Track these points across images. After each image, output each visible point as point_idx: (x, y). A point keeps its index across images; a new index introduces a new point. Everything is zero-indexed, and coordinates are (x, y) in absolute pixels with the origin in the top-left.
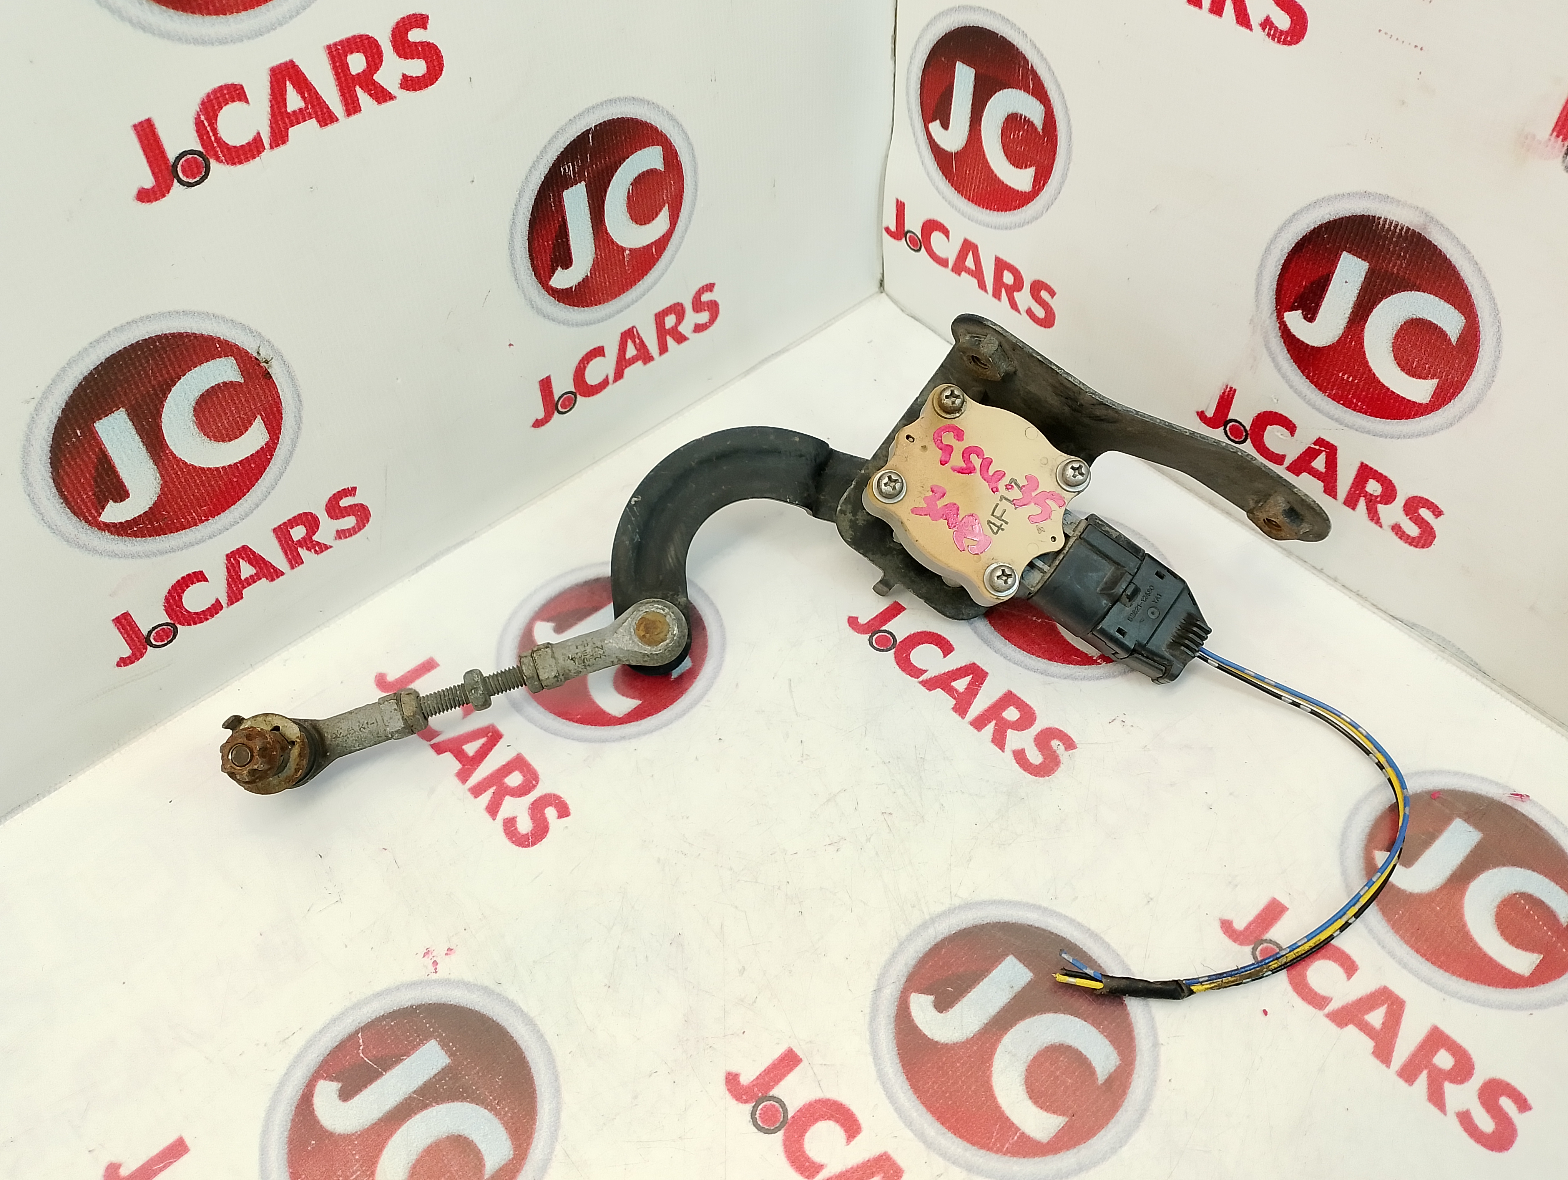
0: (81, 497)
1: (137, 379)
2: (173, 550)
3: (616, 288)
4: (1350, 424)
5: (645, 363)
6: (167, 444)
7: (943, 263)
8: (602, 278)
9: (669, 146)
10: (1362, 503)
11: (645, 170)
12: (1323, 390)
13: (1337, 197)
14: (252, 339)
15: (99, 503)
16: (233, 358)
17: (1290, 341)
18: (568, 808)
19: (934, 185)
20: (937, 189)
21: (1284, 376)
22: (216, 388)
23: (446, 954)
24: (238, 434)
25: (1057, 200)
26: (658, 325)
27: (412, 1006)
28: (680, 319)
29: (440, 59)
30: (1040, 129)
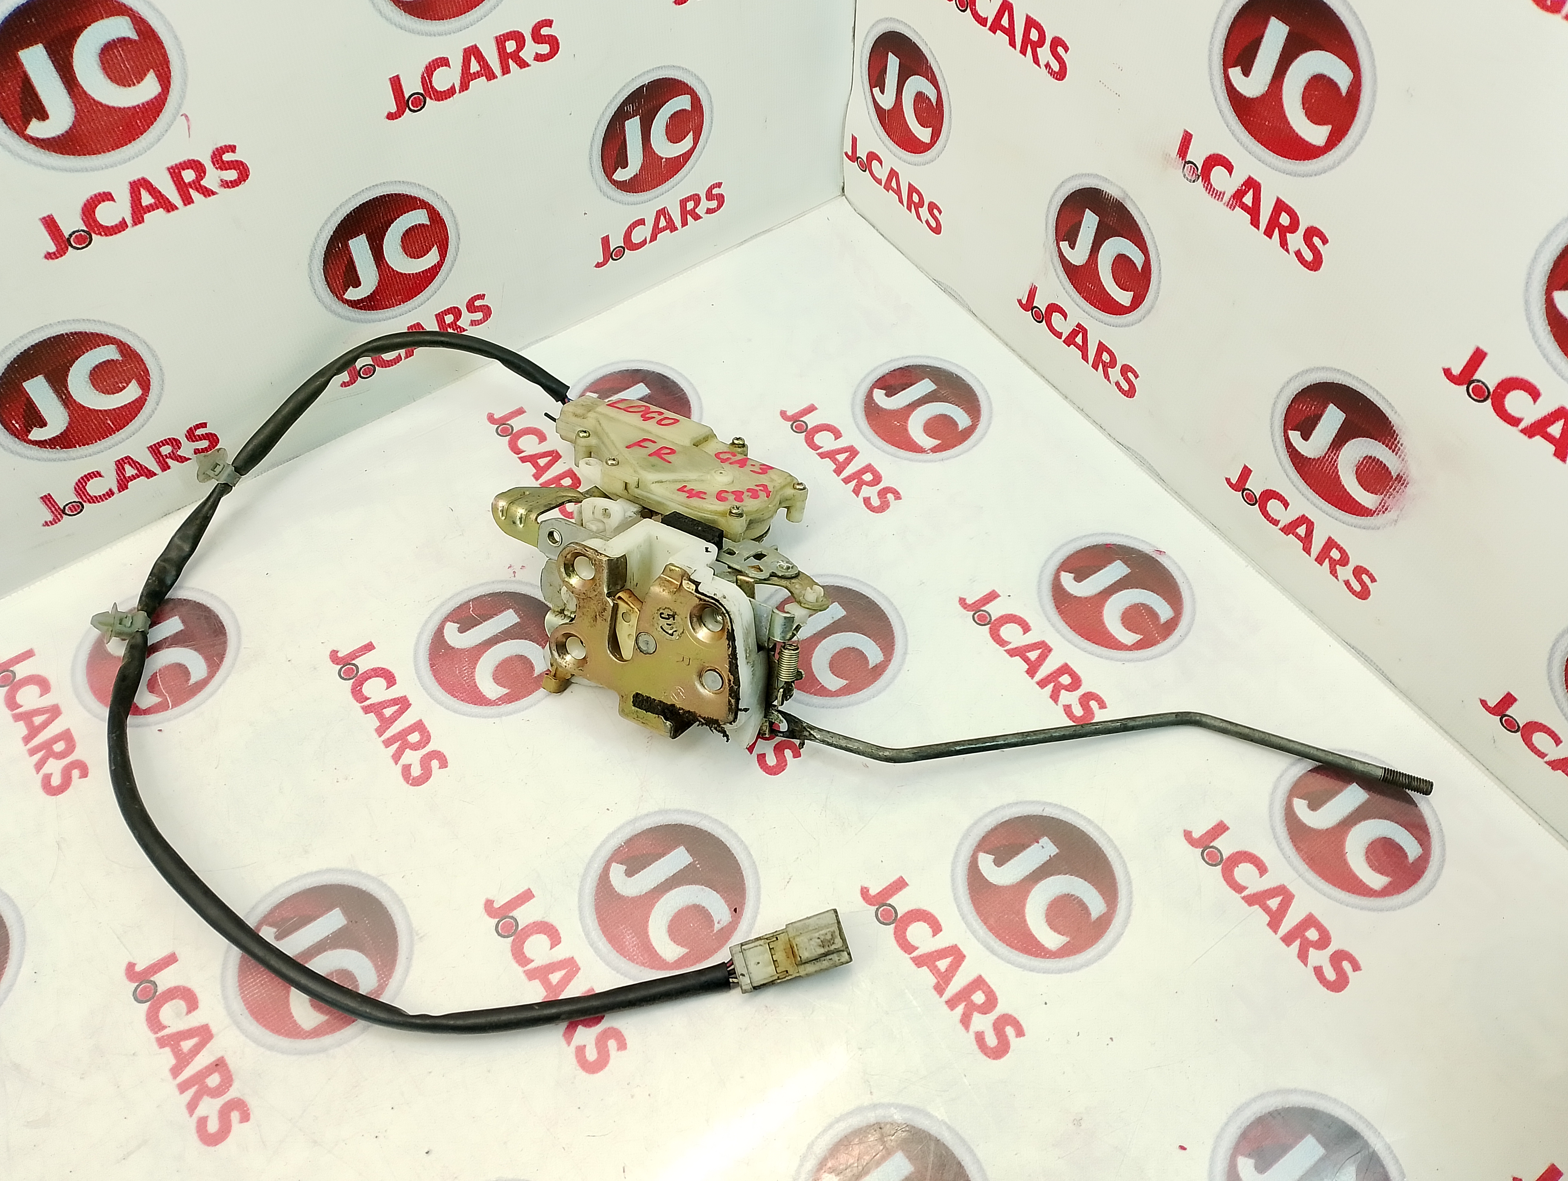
0: (336, 282)
1: (374, 218)
2: (379, 320)
3: (656, 182)
4: (1093, 315)
5: (671, 232)
6: (384, 257)
7: (879, 182)
8: (647, 175)
9: (695, 95)
10: (1101, 367)
11: (678, 109)
12: (1080, 292)
13: (1082, 175)
14: (437, 200)
15: (345, 286)
16: (426, 210)
17: (1063, 260)
19: (874, 129)
20: (876, 132)
21: (1060, 282)
22: (415, 227)
23: (520, 569)
24: (423, 255)
25: (945, 151)
26: (682, 208)
27: (500, 592)
28: (697, 204)
29: (558, 44)
30: (934, 104)
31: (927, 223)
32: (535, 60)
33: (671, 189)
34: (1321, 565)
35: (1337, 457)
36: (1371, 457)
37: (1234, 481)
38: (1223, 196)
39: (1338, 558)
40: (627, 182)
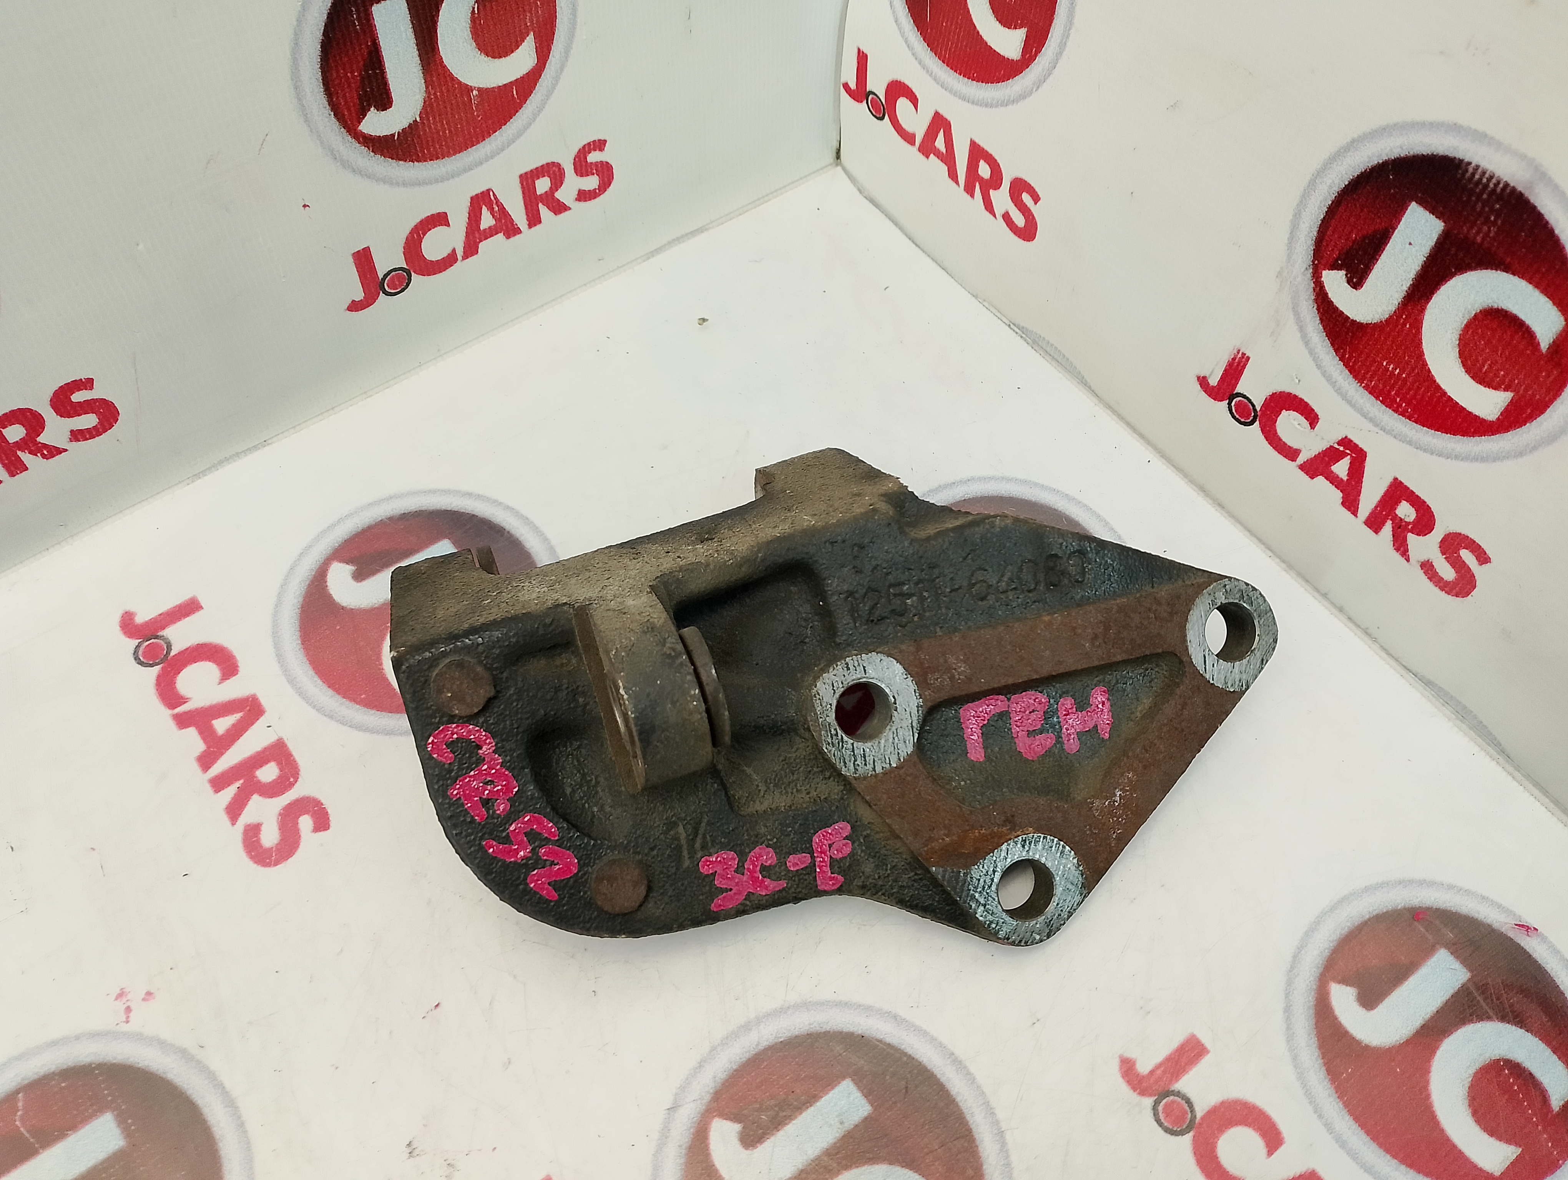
4: (1388, 428)
5: (508, 237)
7: (909, 138)
8: (440, 123)
12: (1360, 377)
13: (1414, 125)
17: (1326, 308)
18: (328, 818)
19: (903, 36)
20: (906, 42)
21: (1312, 352)
23: (144, 1000)
25: (1051, 77)
26: (526, 191)
27: (90, 1065)
28: (557, 183)
31: (1007, 217)
33: (498, 154)
40: (396, 138)
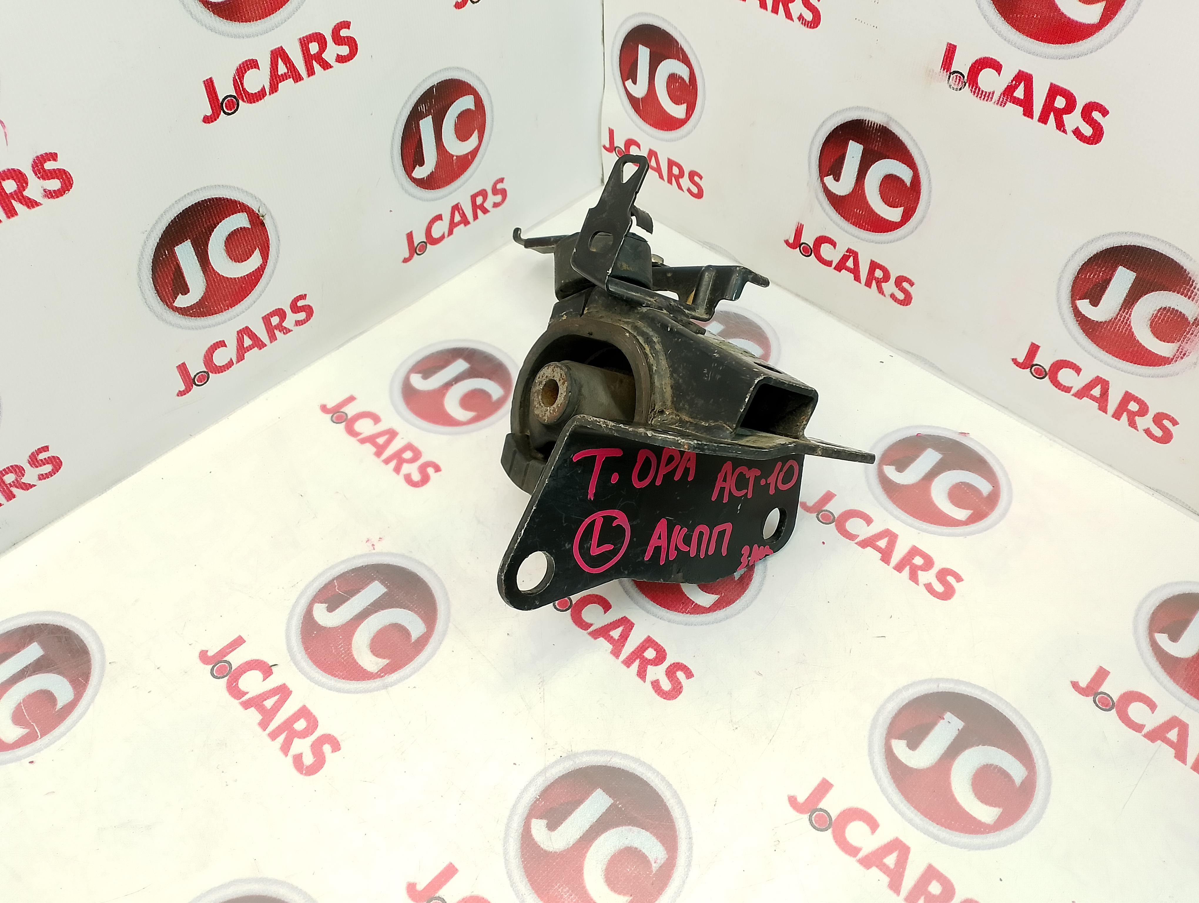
0: (165, 291)
1: (197, 223)
2: (210, 326)
3: (449, 179)
4: (863, 238)
5: (465, 225)
6: (210, 263)
8: (441, 173)
9: (477, 95)
10: (874, 283)
11: (464, 109)
12: (848, 219)
14: (256, 202)
15: (174, 295)
16: (246, 213)
17: (828, 193)
18: (440, 468)
19: (630, 119)
20: (632, 120)
21: (827, 214)
22: (237, 230)
23: (379, 541)
24: (246, 258)
25: (700, 122)
26: (473, 203)
27: (362, 566)
28: (485, 198)
29: (356, 45)
30: (687, 81)
31: (689, 190)
32: (336, 61)
33: (463, 185)
34: (1119, 419)
35: (1130, 316)
36: (1166, 307)
37: (1021, 360)
38: (993, 96)
39: (1137, 410)
40: (425, 179)
